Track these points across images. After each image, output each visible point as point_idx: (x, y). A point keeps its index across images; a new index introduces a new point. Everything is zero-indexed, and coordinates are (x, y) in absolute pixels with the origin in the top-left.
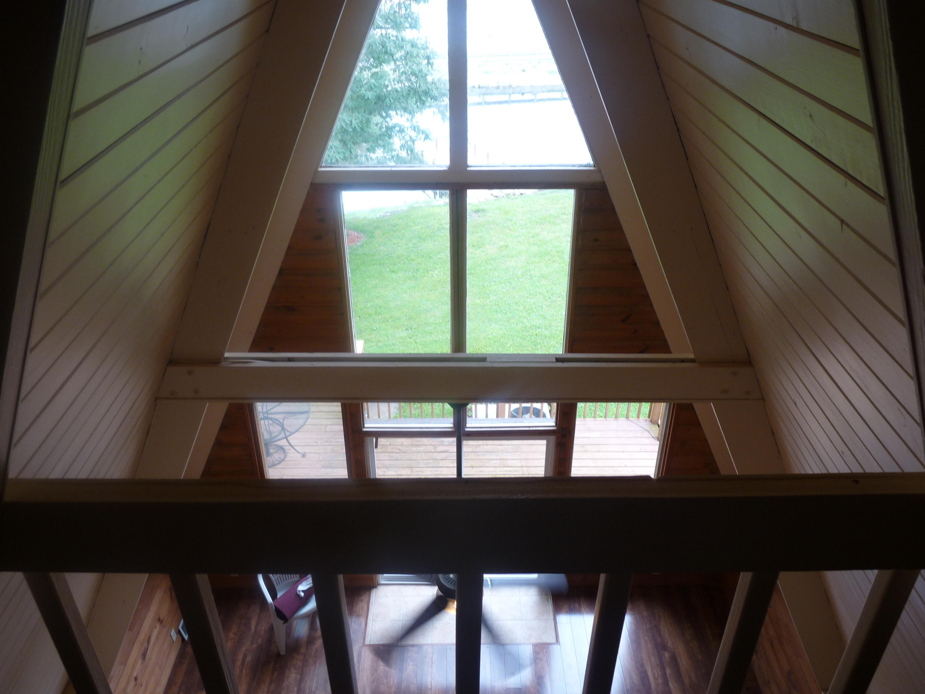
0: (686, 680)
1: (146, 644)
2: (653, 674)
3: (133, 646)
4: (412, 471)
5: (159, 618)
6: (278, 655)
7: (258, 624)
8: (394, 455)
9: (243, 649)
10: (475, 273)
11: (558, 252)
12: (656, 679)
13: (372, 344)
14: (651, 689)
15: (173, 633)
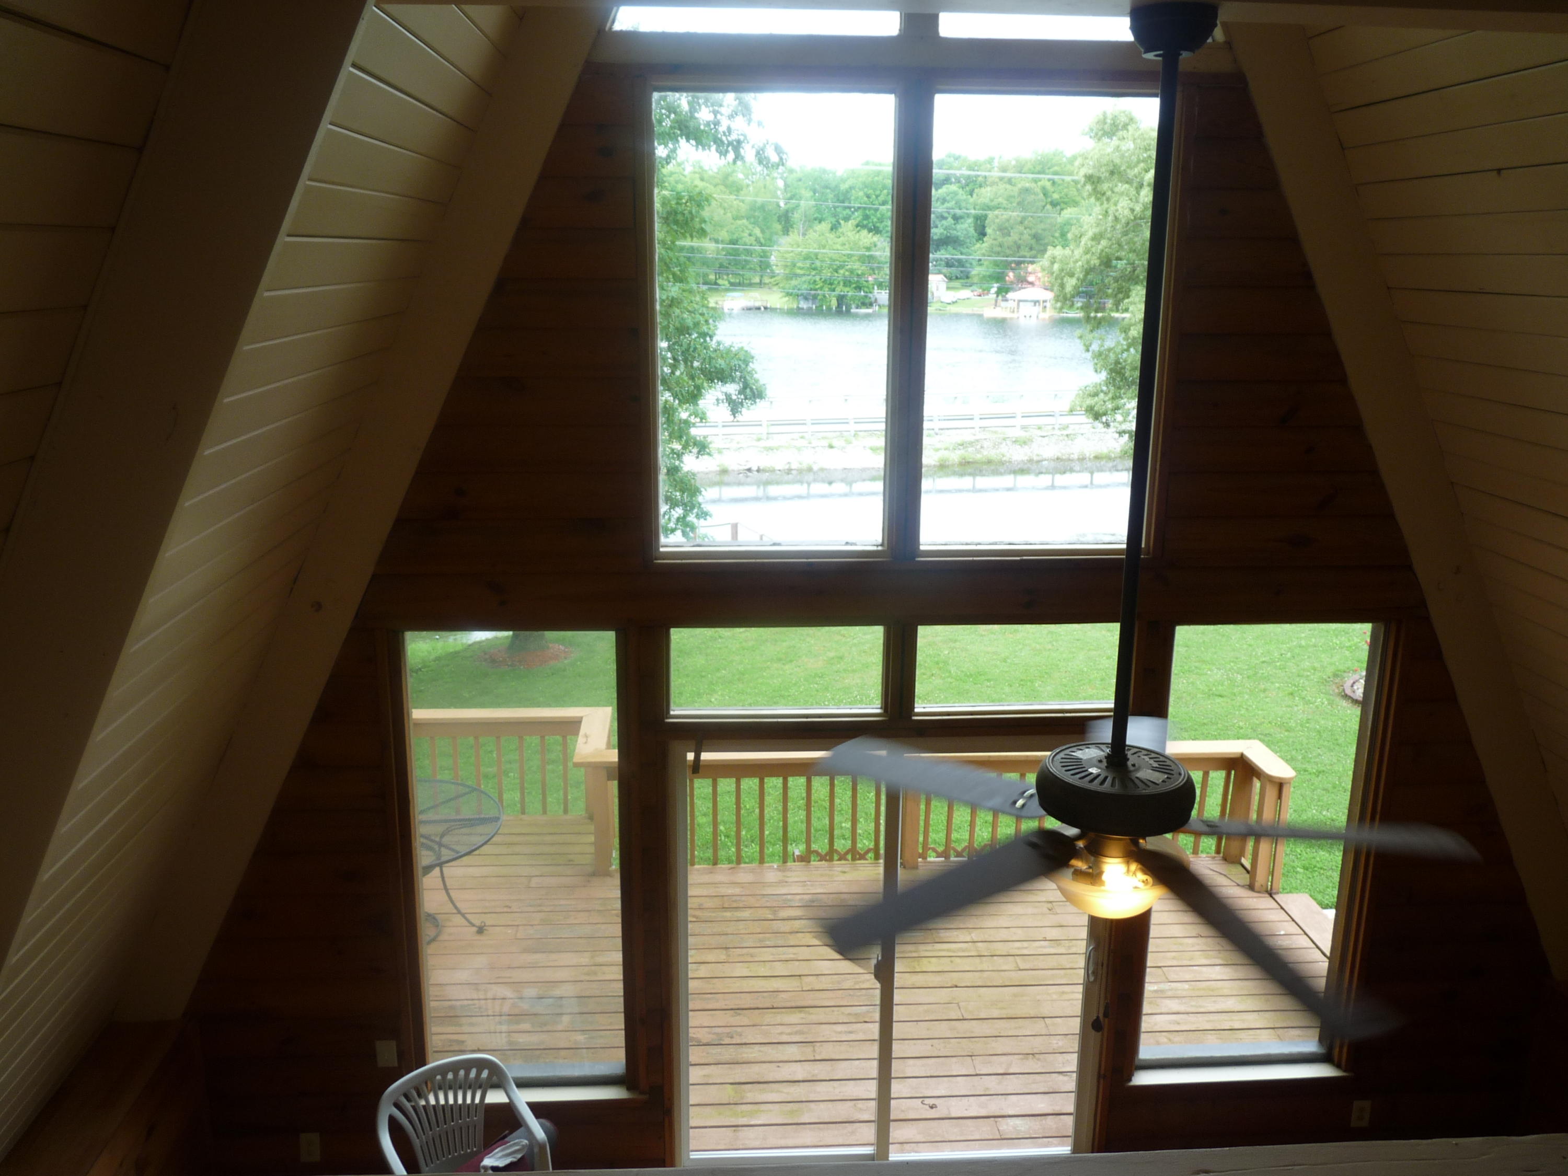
10: (789, 696)
11: (937, 663)
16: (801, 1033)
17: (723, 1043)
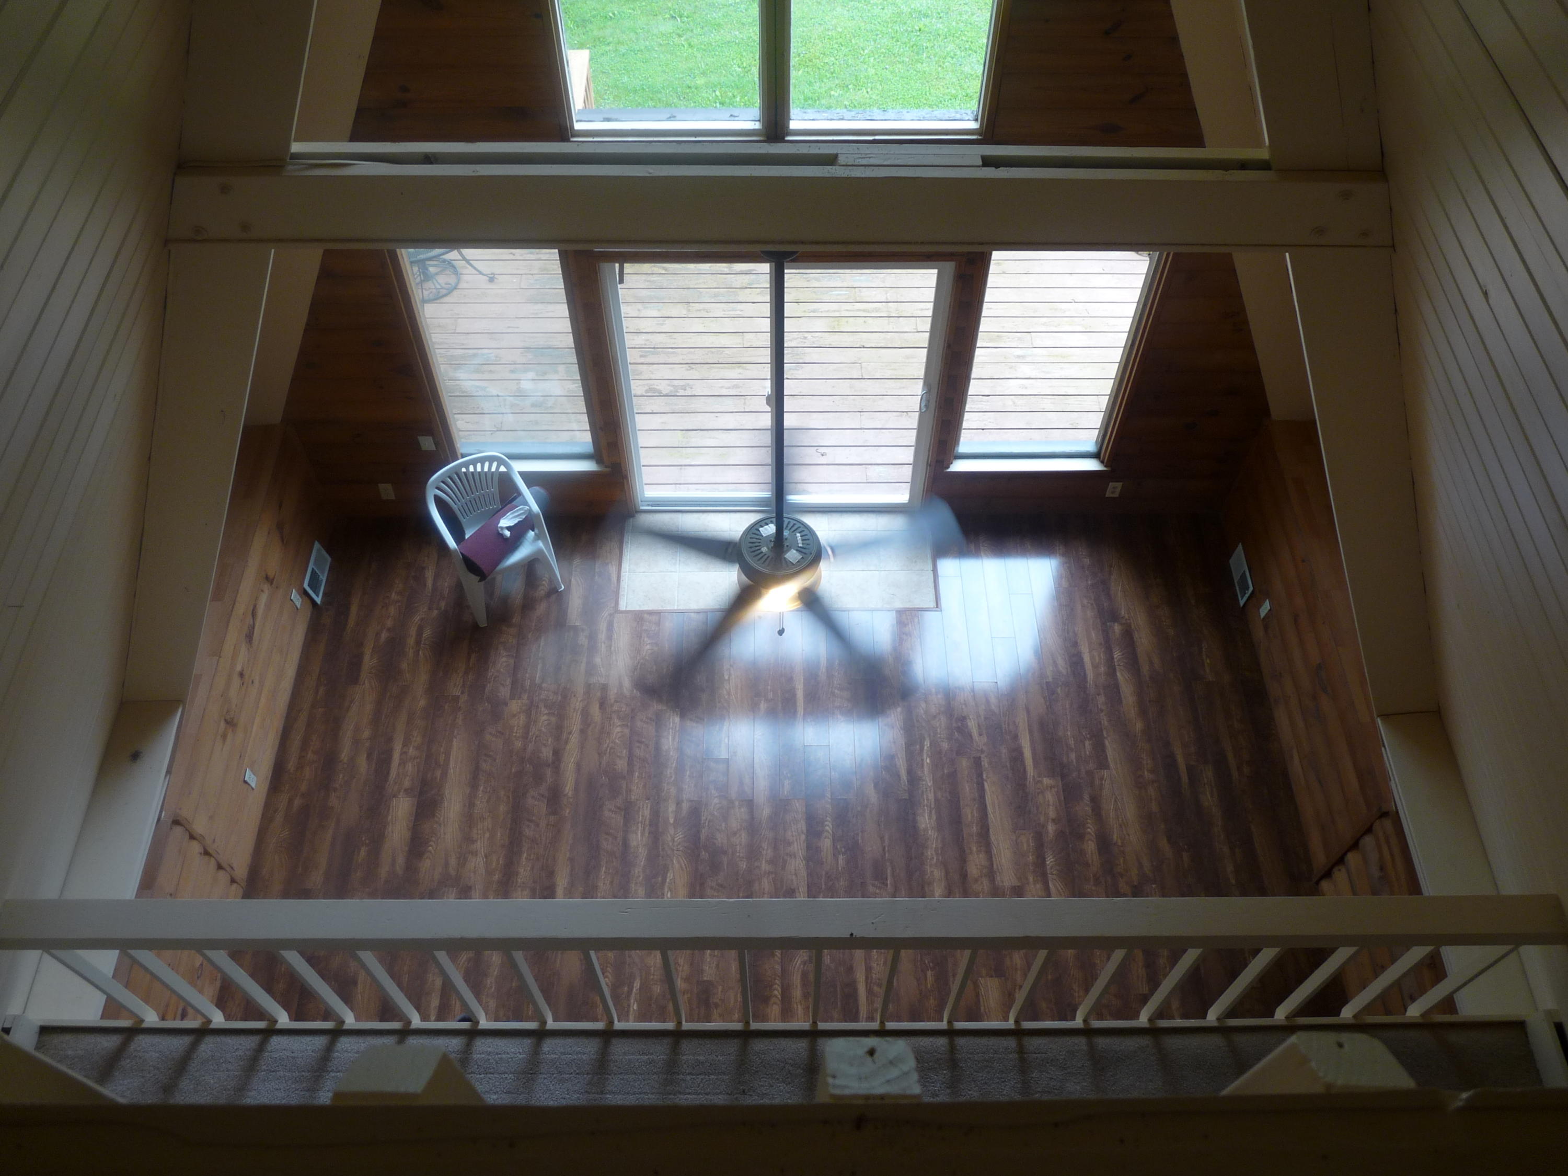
0: (1145, 670)
1: (249, 620)
2: (1092, 658)
3: (228, 625)
4: (689, 311)
5: (267, 575)
6: (476, 627)
7: (437, 576)
8: (654, 278)
9: (417, 619)
12: (1095, 667)
13: (608, 48)
14: (1086, 682)
15: (295, 596)
16: (736, 387)
17: (678, 394)
